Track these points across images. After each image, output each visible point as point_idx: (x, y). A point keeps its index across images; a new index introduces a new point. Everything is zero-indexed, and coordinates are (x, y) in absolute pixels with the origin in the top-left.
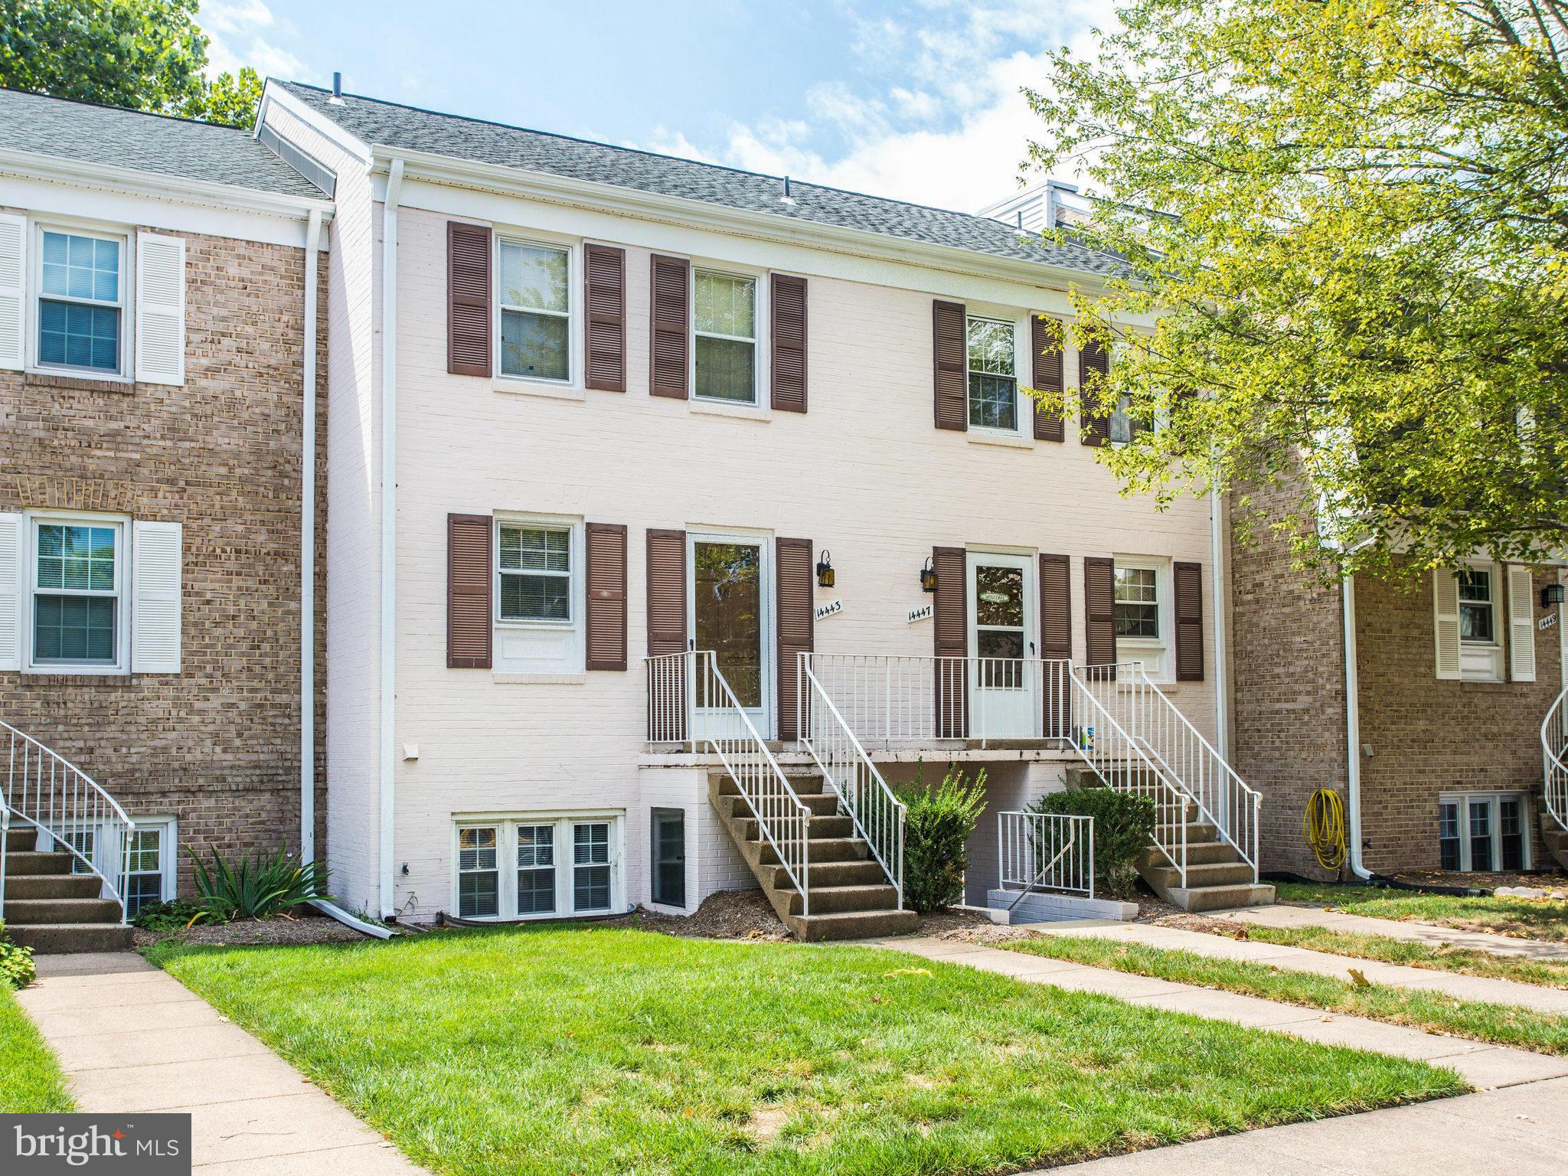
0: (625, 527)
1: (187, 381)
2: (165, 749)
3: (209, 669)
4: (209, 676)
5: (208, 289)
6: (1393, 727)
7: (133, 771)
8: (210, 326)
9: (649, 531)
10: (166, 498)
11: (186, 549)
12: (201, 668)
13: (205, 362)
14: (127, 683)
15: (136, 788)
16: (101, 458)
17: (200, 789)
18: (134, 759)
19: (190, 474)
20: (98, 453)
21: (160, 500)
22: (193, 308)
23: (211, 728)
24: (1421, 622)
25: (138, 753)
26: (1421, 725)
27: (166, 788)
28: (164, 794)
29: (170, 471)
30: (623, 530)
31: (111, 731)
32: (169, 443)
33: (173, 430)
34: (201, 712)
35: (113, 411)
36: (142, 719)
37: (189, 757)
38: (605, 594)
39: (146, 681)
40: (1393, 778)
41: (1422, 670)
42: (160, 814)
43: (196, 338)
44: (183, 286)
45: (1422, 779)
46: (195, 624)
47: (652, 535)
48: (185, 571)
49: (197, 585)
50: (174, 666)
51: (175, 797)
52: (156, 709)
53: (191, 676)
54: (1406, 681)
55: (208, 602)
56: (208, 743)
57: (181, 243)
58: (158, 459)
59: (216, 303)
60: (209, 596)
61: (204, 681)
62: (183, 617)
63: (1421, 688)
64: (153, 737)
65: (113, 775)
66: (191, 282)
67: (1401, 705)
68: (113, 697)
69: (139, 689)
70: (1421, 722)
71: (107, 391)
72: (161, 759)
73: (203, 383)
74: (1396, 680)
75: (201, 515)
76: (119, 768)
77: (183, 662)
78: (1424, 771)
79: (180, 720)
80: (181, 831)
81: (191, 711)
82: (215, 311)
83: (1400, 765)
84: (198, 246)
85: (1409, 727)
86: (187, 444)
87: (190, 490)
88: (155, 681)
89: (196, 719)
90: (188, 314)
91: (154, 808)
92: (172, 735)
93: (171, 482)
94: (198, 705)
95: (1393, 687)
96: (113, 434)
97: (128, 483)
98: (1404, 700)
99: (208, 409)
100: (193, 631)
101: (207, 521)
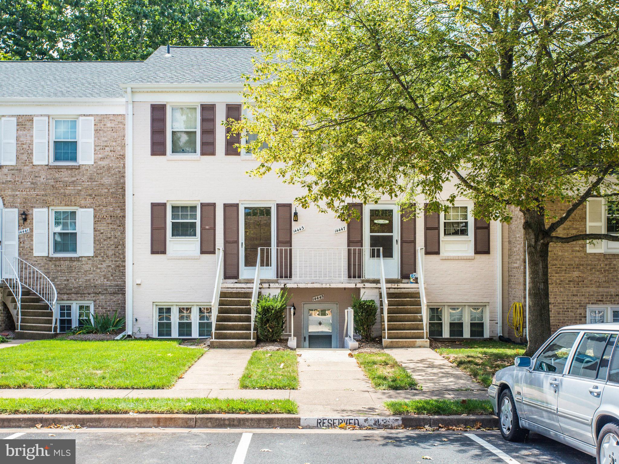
0: (215, 204)
1: (95, 163)
2: (89, 280)
3: (102, 254)
4: (102, 257)
5: (101, 132)
6: (557, 275)
7: (80, 287)
8: (102, 144)
9: (224, 204)
10: (89, 200)
11: (95, 217)
12: (100, 254)
13: (100, 156)
14: (78, 259)
15: (81, 292)
16: (70, 190)
17: (100, 293)
18: (80, 283)
19: (96, 193)
20: (69, 188)
21: (87, 202)
22: (96, 139)
23: (103, 273)
24: (578, 226)
25: (81, 281)
26: (576, 274)
27: (90, 292)
28: (89, 294)
29: (90, 192)
30: (214, 205)
31: (74, 274)
32: (90, 183)
33: (91, 179)
34: (100, 268)
35: (73, 174)
36: (82, 271)
37: (97, 283)
38: (207, 227)
39: (83, 259)
40: (556, 298)
41: (577, 249)
42: (88, 300)
43: (97, 148)
44: (93, 132)
45: (575, 298)
46: (98, 240)
47: (225, 206)
48: (95, 224)
49: (98, 228)
50: (91, 254)
51: (93, 295)
52: (87, 267)
53: (97, 257)
54: (566, 254)
55: (102, 233)
56: (102, 278)
57: (92, 118)
58: (86, 189)
59: (104, 137)
60: (102, 231)
61: (101, 258)
62: (94, 238)
63: (576, 257)
64: (86, 276)
65: (74, 288)
66: (96, 130)
67: (563, 265)
68: (74, 264)
69: (81, 261)
70: (575, 273)
71: (71, 168)
72: (88, 283)
73: (100, 163)
74: (560, 253)
75: (99, 206)
76: (76, 286)
77: (94, 252)
78: (577, 295)
79: (94, 271)
80: (95, 306)
81: (97, 268)
82: (103, 139)
83: (561, 292)
84: (98, 119)
85: (567, 275)
86: (95, 183)
87: (96, 197)
88: (86, 259)
89: (99, 270)
90: (95, 141)
91: (86, 298)
92: (91, 276)
93: (90, 195)
94: (99, 266)
95: (557, 257)
96: (73, 182)
97: (77, 197)
98: (564, 262)
99: (101, 171)
100: (97, 243)
101: (101, 207)
